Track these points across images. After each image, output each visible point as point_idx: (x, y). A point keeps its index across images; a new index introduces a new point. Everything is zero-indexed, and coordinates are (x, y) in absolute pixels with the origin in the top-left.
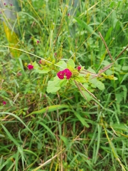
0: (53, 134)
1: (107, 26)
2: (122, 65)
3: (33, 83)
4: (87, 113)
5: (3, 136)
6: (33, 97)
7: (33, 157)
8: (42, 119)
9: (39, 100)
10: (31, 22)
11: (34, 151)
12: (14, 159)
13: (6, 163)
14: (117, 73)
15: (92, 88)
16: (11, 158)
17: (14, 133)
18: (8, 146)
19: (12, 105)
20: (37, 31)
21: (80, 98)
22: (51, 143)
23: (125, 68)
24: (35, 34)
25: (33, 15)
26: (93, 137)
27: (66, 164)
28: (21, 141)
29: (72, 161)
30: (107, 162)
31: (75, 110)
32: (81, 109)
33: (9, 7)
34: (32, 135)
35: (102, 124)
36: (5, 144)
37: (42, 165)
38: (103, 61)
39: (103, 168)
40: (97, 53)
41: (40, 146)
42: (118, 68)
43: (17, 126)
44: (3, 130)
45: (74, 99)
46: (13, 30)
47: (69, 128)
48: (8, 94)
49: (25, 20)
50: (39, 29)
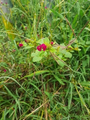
0: (40, 91)
1: (74, 14)
2: (86, 41)
3: (24, 56)
4: (63, 76)
5: (6, 93)
6: (25, 66)
7: (27, 107)
8: (32, 81)
9: (29, 68)
10: (21, 15)
11: (28, 103)
12: (14, 109)
13: (9, 111)
14: (82, 47)
15: (65, 58)
16: (12, 108)
17: (13, 92)
18: (10, 100)
19: (11, 72)
20: (25, 20)
21: (57, 65)
22: (39, 97)
23: (88, 43)
24: (24, 22)
25: (22, 10)
26: (68, 91)
27: (49, 110)
28: (18, 96)
29: (54, 109)
30: (78, 108)
31: (54, 73)
32: (58, 73)
33: (5, 5)
34: (25, 92)
35: (74, 82)
36: (8, 99)
37: (33, 112)
38: (72, 38)
39: (76, 113)
40: (68, 33)
41: (32, 99)
42: (83, 43)
43: (15, 86)
44: (5, 89)
45: (53, 66)
46: (8, 20)
47: (51, 86)
48: (8, 65)
49: (16, 13)
50: (27, 19)
